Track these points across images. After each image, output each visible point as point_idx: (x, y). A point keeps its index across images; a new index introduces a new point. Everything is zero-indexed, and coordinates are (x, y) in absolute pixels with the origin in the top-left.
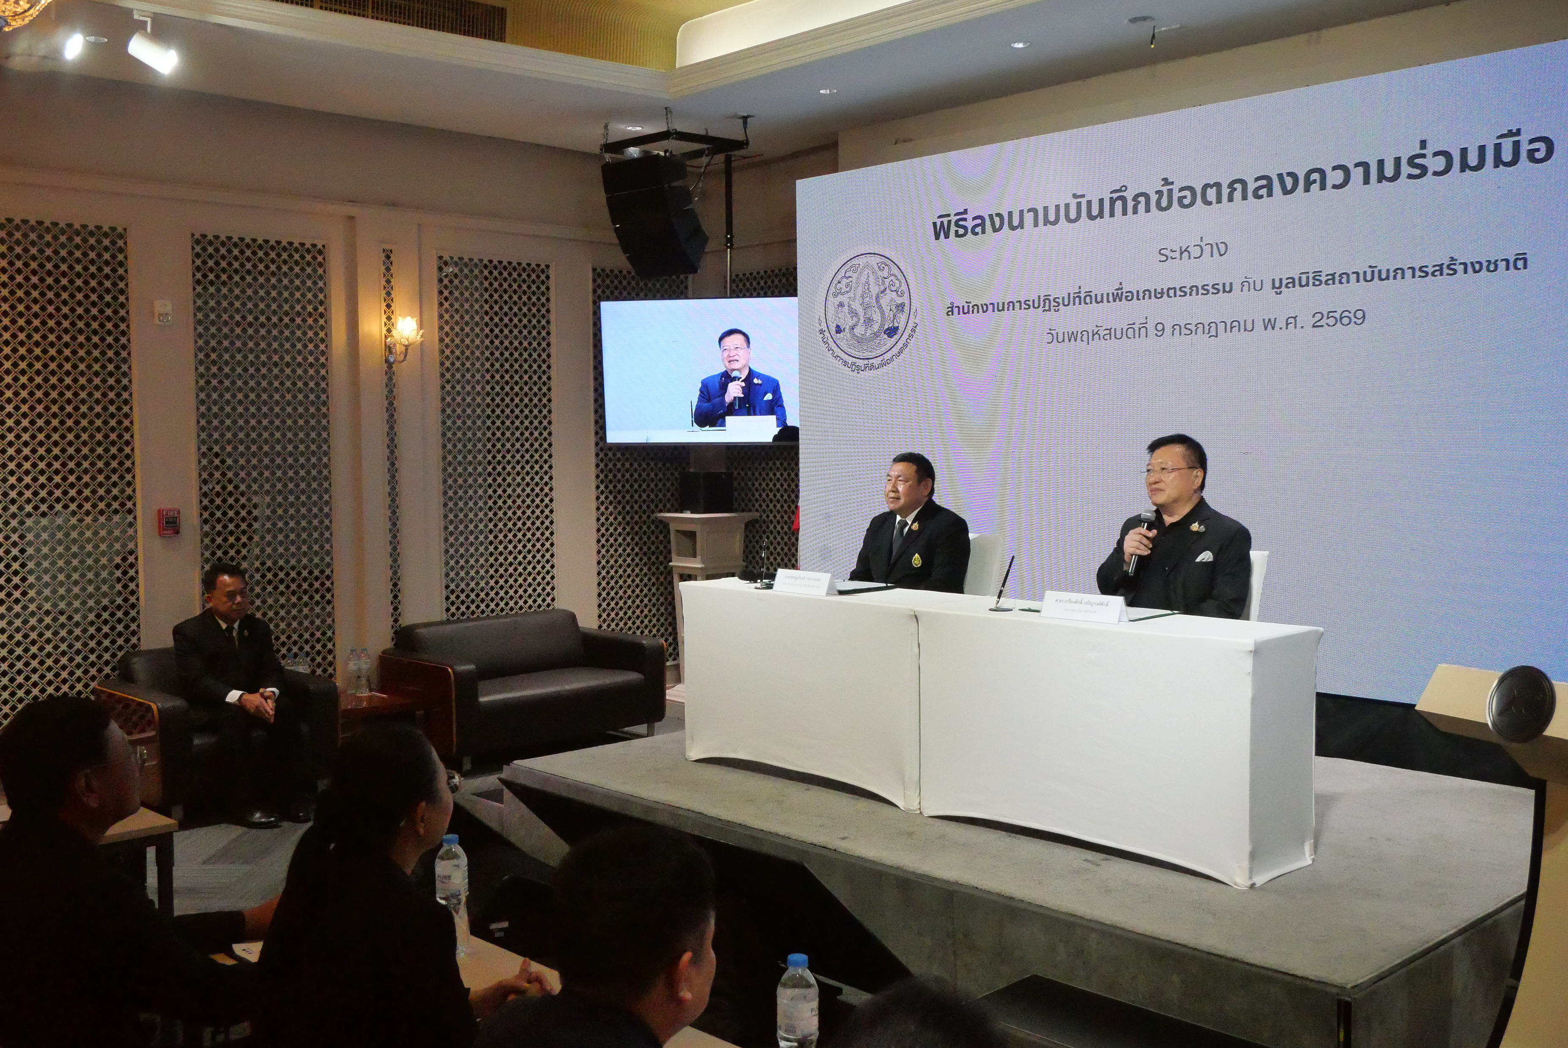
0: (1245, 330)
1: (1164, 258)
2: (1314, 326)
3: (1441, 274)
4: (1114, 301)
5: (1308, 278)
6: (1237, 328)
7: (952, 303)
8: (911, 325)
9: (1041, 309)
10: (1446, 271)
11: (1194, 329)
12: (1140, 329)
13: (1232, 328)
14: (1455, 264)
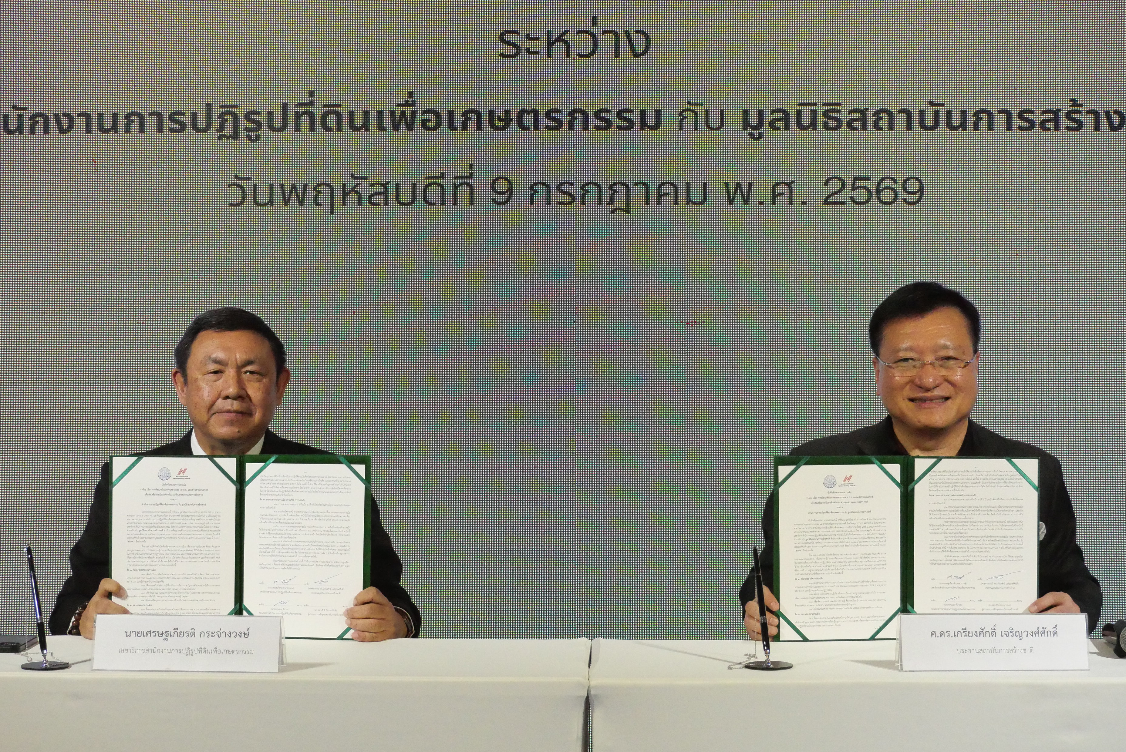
0: (689, 201)
1: (511, 50)
2: (826, 203)
3: (1057, 128)
4: (396, 127)
5: (814, 113)
6: (672, 197)
9: (213, 133)
10: (1064, 122)
13: (660, 196)
14: (1079, 112)
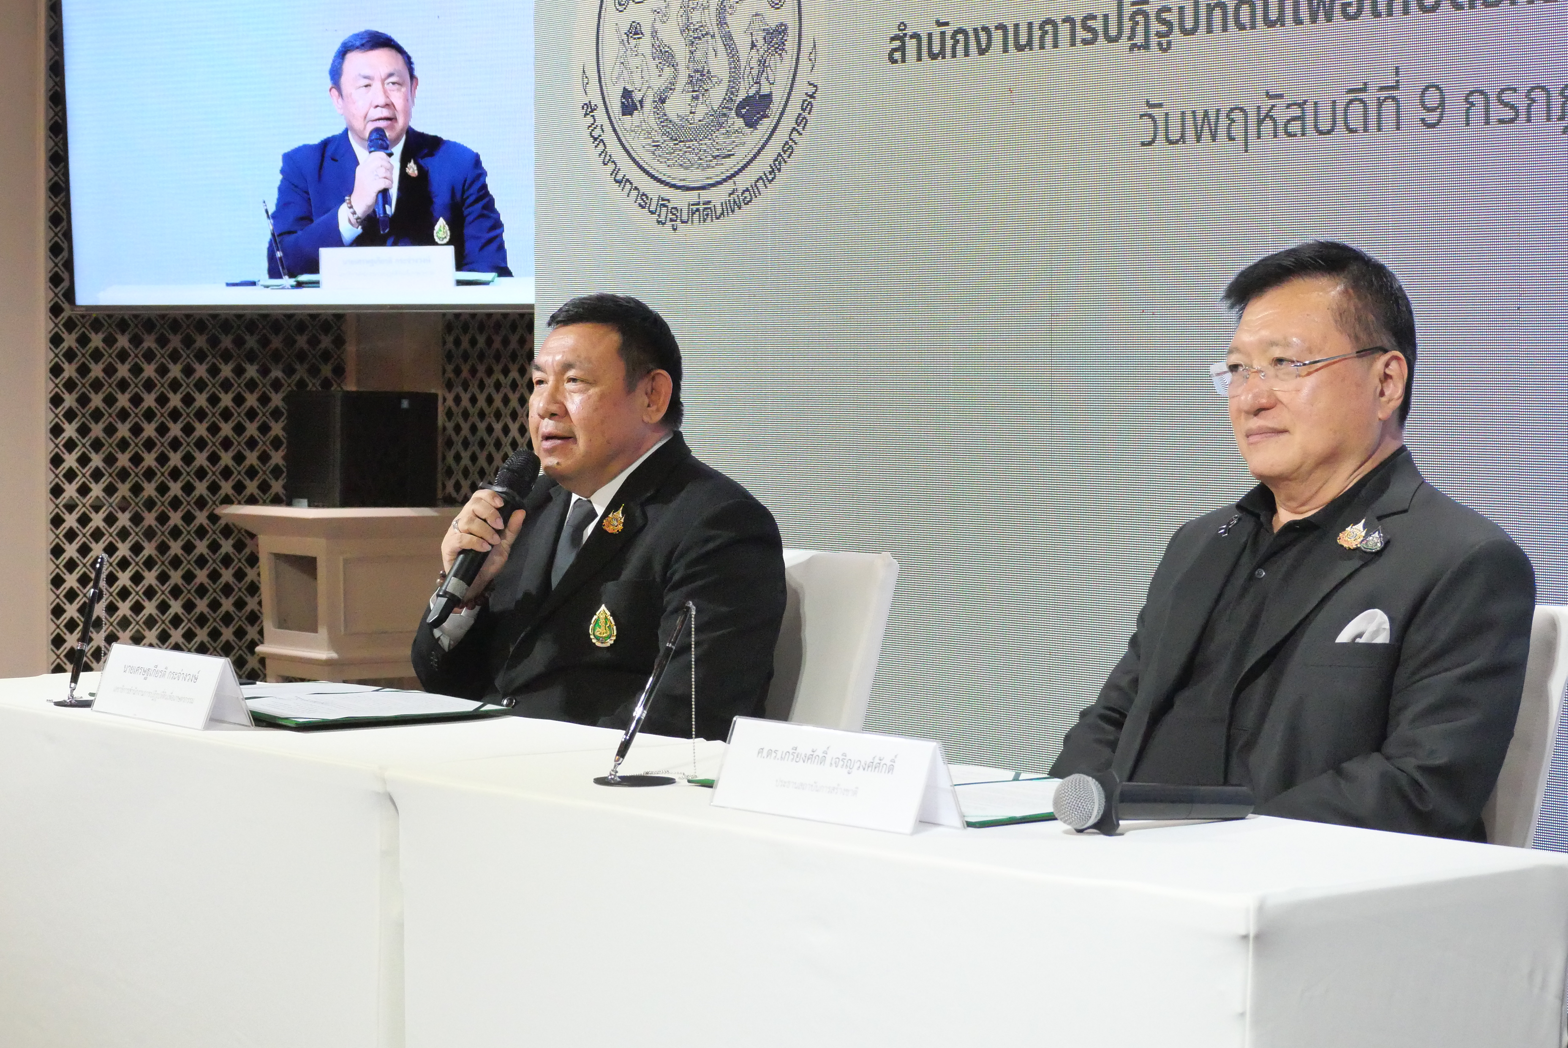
4: (1313, 17)
7: (903, 26)
8: (802, 89)
9: (1124, 43)
11: (1522, 103)
12: (1380, 103)
